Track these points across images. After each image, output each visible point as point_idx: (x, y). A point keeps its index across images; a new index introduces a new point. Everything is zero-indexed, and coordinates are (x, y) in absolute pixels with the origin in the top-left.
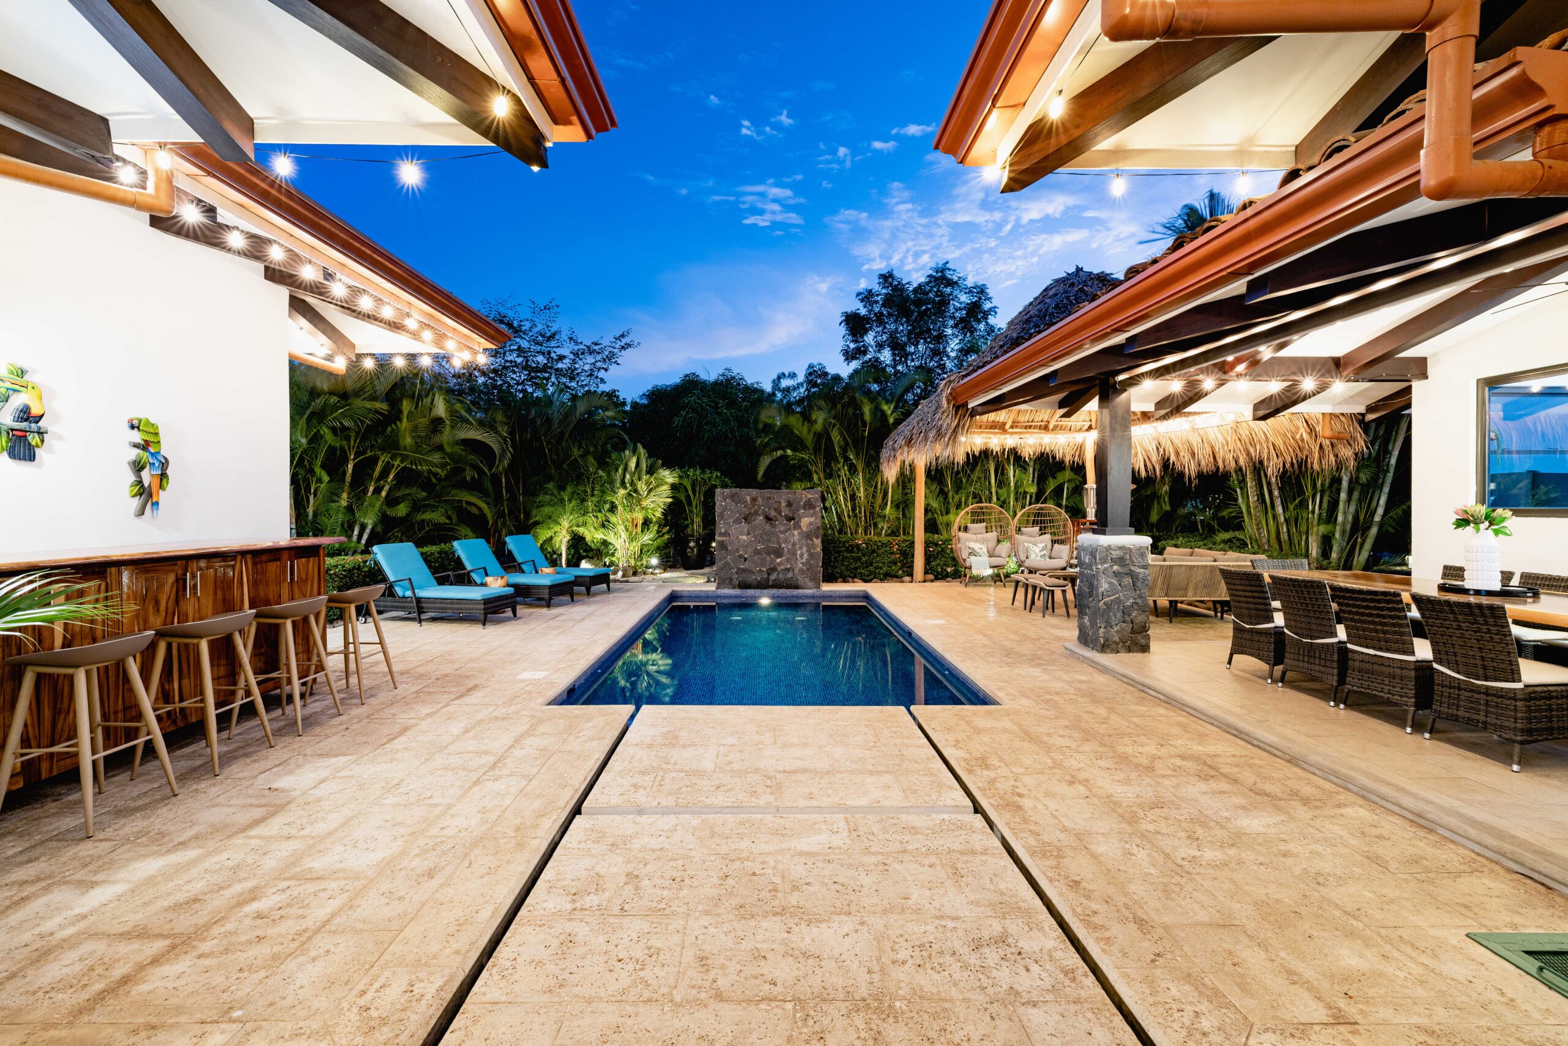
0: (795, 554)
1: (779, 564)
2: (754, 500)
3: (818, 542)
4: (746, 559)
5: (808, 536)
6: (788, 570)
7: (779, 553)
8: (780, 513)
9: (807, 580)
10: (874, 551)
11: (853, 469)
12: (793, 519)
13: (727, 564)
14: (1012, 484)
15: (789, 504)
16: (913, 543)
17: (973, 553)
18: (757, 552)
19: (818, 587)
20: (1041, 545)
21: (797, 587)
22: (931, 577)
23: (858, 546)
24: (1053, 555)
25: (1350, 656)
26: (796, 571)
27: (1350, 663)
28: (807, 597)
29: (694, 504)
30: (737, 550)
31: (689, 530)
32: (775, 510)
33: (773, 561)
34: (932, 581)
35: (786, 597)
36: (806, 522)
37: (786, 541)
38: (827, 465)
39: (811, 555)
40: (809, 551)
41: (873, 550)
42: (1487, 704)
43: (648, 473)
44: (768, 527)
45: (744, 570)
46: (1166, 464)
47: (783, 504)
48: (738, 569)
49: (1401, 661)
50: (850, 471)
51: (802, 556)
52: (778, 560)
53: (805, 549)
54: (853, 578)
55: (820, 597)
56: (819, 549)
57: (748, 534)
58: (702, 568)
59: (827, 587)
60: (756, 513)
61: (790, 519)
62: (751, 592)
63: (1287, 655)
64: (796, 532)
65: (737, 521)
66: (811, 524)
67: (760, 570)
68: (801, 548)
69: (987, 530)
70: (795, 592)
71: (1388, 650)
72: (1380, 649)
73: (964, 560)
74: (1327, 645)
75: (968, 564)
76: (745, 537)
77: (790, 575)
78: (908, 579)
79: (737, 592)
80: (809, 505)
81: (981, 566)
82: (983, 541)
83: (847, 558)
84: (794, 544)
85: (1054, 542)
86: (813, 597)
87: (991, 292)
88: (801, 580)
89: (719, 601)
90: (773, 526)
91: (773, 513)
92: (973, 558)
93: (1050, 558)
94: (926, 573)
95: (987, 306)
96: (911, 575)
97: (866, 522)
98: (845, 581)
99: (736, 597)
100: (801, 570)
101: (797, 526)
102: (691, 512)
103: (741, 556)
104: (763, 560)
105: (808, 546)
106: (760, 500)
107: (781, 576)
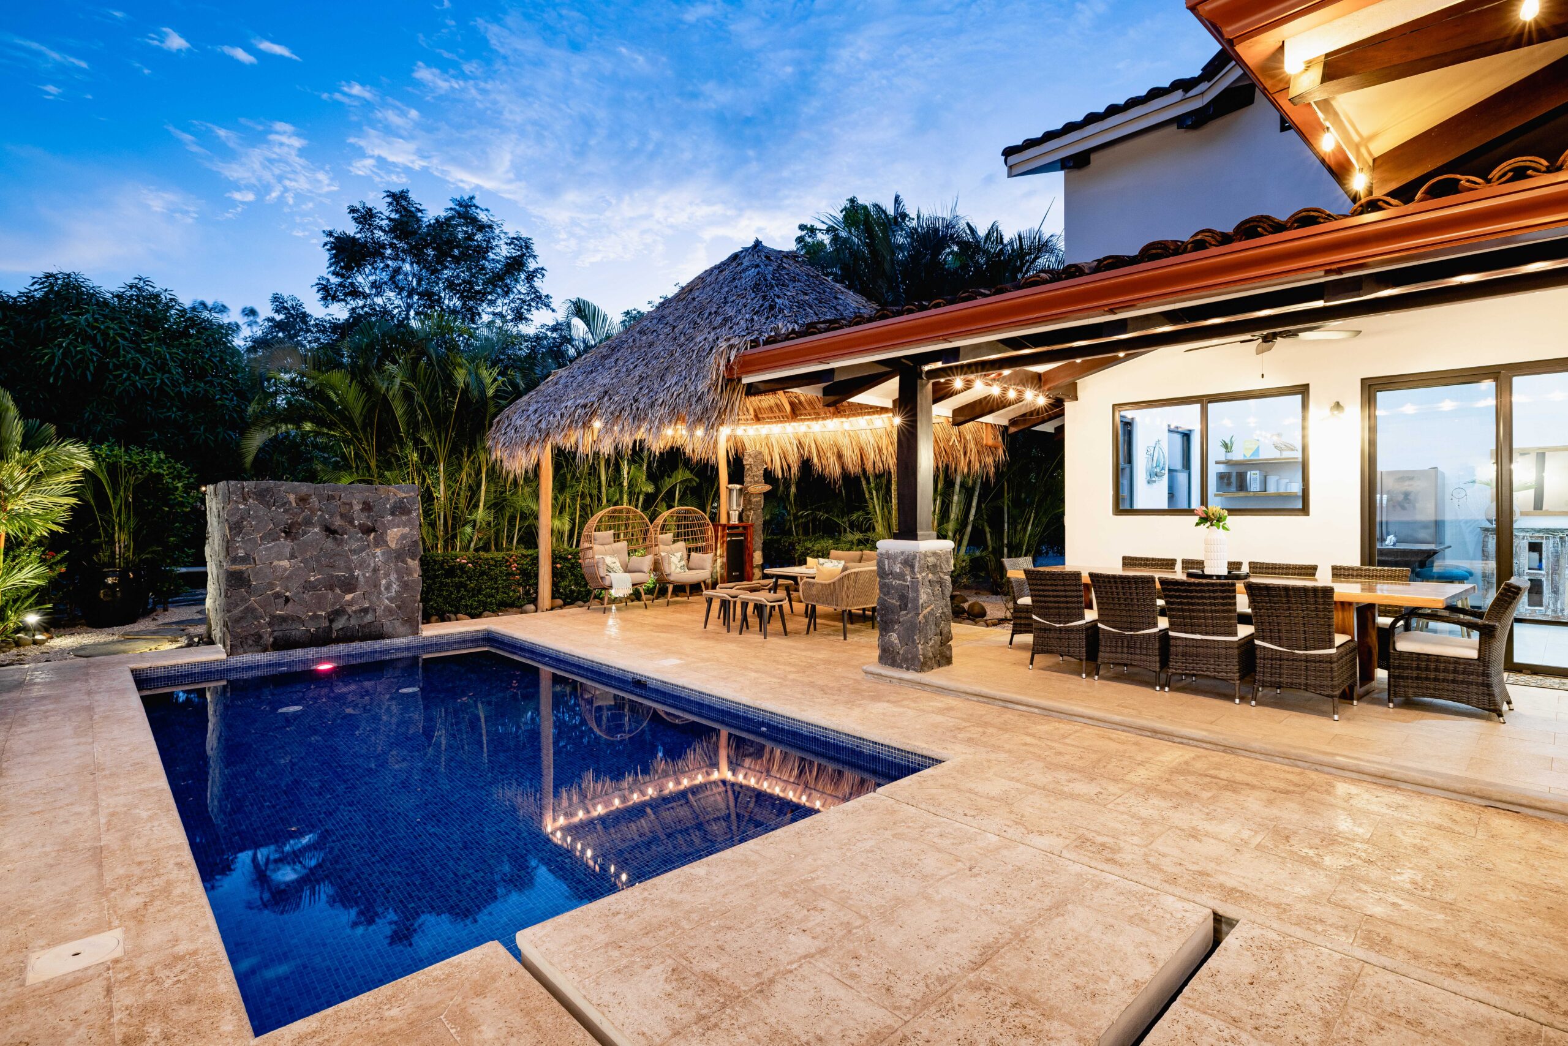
0: (376, 585)
1: (350, 603)
2: (303, 500)
3: (414, 564)
4: (287, 600)
5: (399, 556)
6: (365, 611)
7: (349, 585)
8: (351, 523)
9: (397, 623)
10: (483, 573)
12: (373, 530)
13: (250, 610)
14: (625, 484)
15: (367, 507)
16: (537, 557)
17: (608, 569)
18: (308, 586)
19: (415, 632)
20: (679, 554)
21: (381, 636)
22: (560, 602)
23: (462, 567)
24: (691, 565)
25: (1172, 642)
26: (379, 612)
27: (1173, 649)
28: (398, 649)
30: (271, 585)
31: (104, 556)
32: (342, 516)
33: (338, 599)
34: (561, 607)
35: (362, 655)
36: (395, 535)
37: (362, 565)
38: (382, 449)
39: (405, 586)
40: (400, 578)
41: (483, 572)
42: (1307, 669)
43: (24, 446)
44: (329, 544)
45: (284, 619)
46: (806, 464)
47: (357, 507)
48: (273, 617)
49: (1225, 642)
51: (388, 587)
52: (348, 597)
53: (393, 577)
54: (456, 613)
55: (418, 647)
56: (416, 575)
57: (293, 556)
58: (133, 621)
59: (432, 631)
60: (308, 522)
61: (367, 530)
62: (298, 654)
63: (1102, 649)
64: (378, 551)
65: (271, 536)
66: (403, 537)
67: (315, 617)
68: (387, 575)
69: (617, 538)
70: (377, 645)
71: (1214, 634)
72: (1207, 634)
73: (602, 578)
74: (1149, 635)
75: (607, 583)
76: (285, 563)
77: (369, 618)
78: (532, 607)
79: (273, 656)
80: (401, 509)
81: (621, 585)
82: (614, 553)
83: (447, 584)
84: (375, 570)
85: (689, 550)
86: (408, 648)
88: (387, 624)
89: (233, 676)
90: (339, 543)
91: (338, 522)
92: (612, 575)
93: (690, 569)
94: (553, 597)
95: (532, 265)
96: (534, 601)
97: (446, 532)
98: (443, 619)
99: (269, 665)
100: (388, 610)
101: (380, 541)
102: (110, 523)
103: (277, 596)
104: (320, 602)
105: (398, 572)
106: (314, 500)
107: (353, 622)
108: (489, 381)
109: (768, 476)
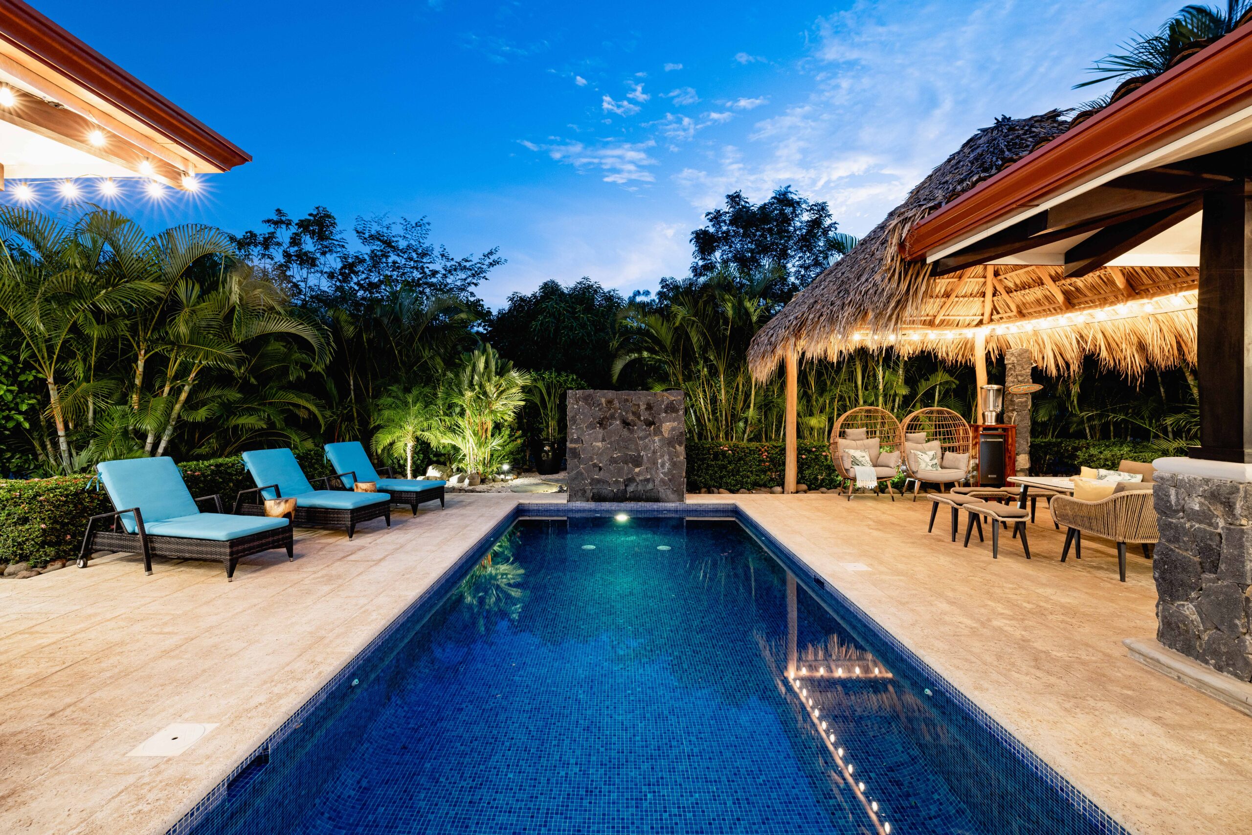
0: (655, 463)
1: (638, 474)
2: (610, 402)
3: (681, 449)
4: (600, 469)
5: (670, 443)
6: (648, 480)
7: (637, 461)
8: (639, 418)
9: (669, 492)
10: (740, 459)
11: (713, 372)
12: (653, 423)
13: (580, 474)
14: (881, 387)
15: (649, 407)
16: (784, 449)
17: (855, 462)
18: (613, 461)
19: (681, 499)
20: (931, 453)
21: (657, 500)
22: (804, 487)
23: (724, 453)
24: (945, 463)
26: (657, 482)
28: (669, 511)
29: (549, 406)
30: (591, 459)
31: (544, 434)
32: (634, 413)
33: (630, 471)
34: (805, 492)
35: (647, 511)
36: (668, 427)
37: (646, 448)
38: (686, 366)
39: (674, 464)
40: (671, 459)
41: (740, 457)
43: (497, 373)
44: (625, 432)
45: (598, 481)
47: (643, 407)
48: (593, 479)
50: (710, 372)
51: (663, 466)
52: (637, 470)
53: (666, 458)
54: (718, 488)
55: (684, 511)
56: (682, 458)
57: (603, 440)
58: (557, 472)
59: (693, 500)
60: (612, 417)
61: (649, 424)
62: (606, 506)
64: (656, 439)
65: (591, 426)
66: (673, 429)
67: (617, 482)
68: (662, 456)
69: (869, 436)
70: (655, 506)
73: (847, 470)
75: (851, 475)
76: (599, 444)
77: (650, 486)
78: (779, 489)
79: (592, 505)
80: (671, 408)
81: (866, 477)
82: (865, 448)
83: (712, 466)
84: (654, 452)
85: (944, 450)
86: (676, 511)
87: (831, 209)
88: (662, 491)
89: (571, 515)
90: (631, 432)
91: (631, 417)
92: (856, 467)
93: (942, 467)
94: (798, 482)
96: (782, 484)
97: (727, 426)
98: (710, 492)
99: (590, 511)
100: (662, 481)
101: (658, 432)
102: (547, 415)
103: (595, 465)
104: (620, 471)
105: (669, 454)
106: (616, 404)
107: (640, 488)
108: (752, 310)
109: (1038, 375)
